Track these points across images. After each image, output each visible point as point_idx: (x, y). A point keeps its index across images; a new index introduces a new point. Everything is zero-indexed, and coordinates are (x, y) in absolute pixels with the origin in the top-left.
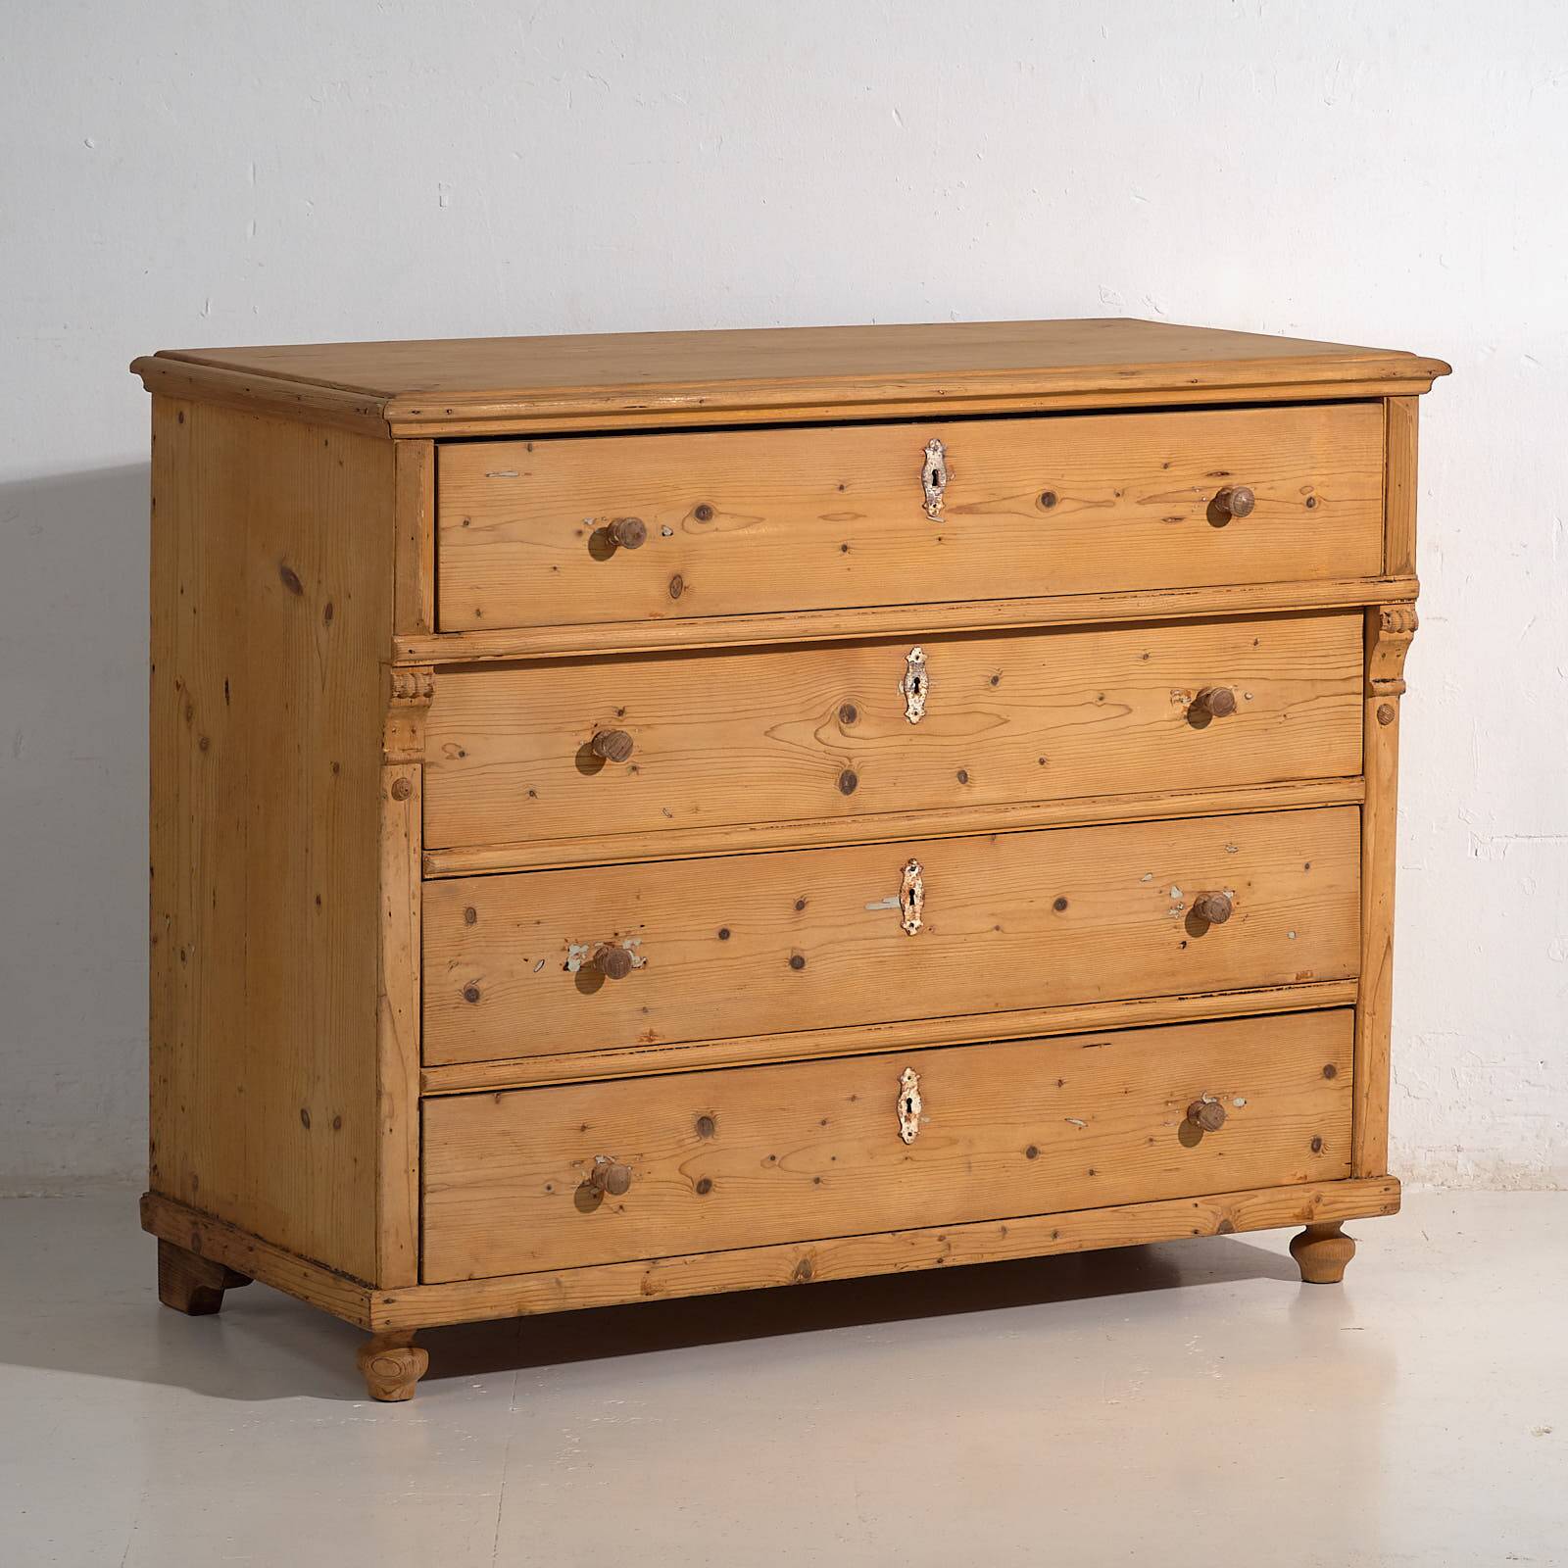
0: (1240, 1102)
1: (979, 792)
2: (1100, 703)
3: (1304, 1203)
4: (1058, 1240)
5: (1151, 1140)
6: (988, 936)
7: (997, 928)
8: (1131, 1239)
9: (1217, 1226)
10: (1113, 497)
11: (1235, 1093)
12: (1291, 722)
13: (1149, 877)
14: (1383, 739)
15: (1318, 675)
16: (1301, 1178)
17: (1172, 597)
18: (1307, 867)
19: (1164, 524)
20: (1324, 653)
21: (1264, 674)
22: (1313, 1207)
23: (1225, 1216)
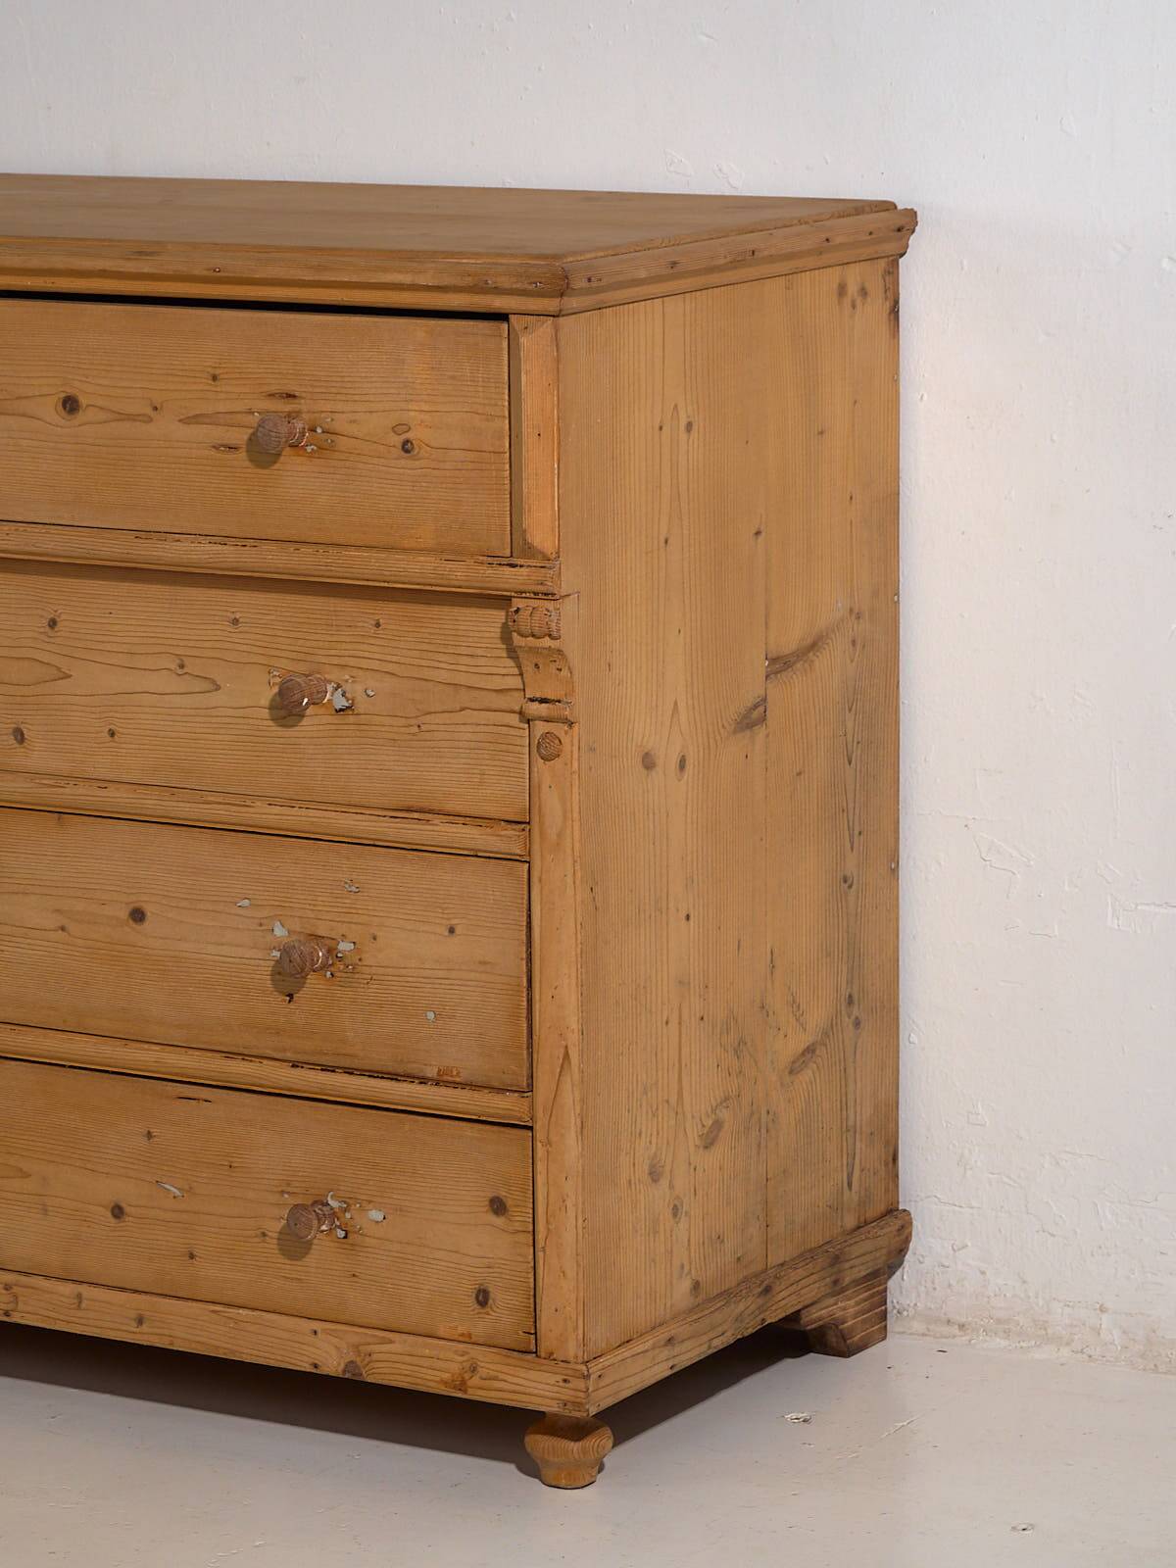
0: (376, 1215)
1: (37, 756)
2: (180, 672)
3: (455, 1368)
4: (145, 1328)
5: (264, 1235)
6: (53, 935)
7: (63, 929)
8: (233, 1352)
9: (342, 1366)
10: (149, 411)
11: (370, 1202)
12: (428, 736)
13: (246, 902)
14: (547, 781)
15: (462, 679)
16: (462, 1335)
17: (220, 547)
18: (452, 931)
19: (213, 452)
20: (469, 651)
21: (390, 668)
22: (466, 1376)
23: (351, 1357)
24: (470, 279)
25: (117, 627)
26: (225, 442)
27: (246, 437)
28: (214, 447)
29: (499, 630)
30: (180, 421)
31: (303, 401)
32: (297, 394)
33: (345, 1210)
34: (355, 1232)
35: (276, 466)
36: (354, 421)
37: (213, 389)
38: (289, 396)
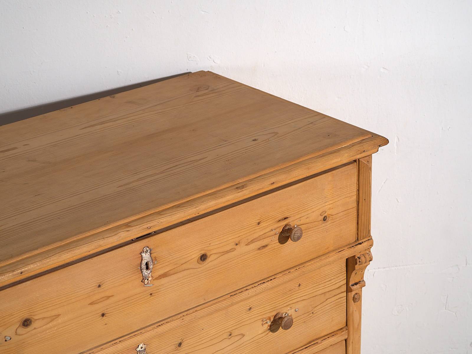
2: (230, 337)
10: (235, 246)
12: (315, 315)
14: (354, 309)
15: (326, 290)
19: (259, 251)
20: (329, 279)
21: (303, 298)
24: (359, 152)
26: (261, 246)
28: (259, 249)
30: (246, 245)
31: (290, 218)
32: (288, 216)
36: (307, 218)
37: (258, 228)
38: (285, 219)
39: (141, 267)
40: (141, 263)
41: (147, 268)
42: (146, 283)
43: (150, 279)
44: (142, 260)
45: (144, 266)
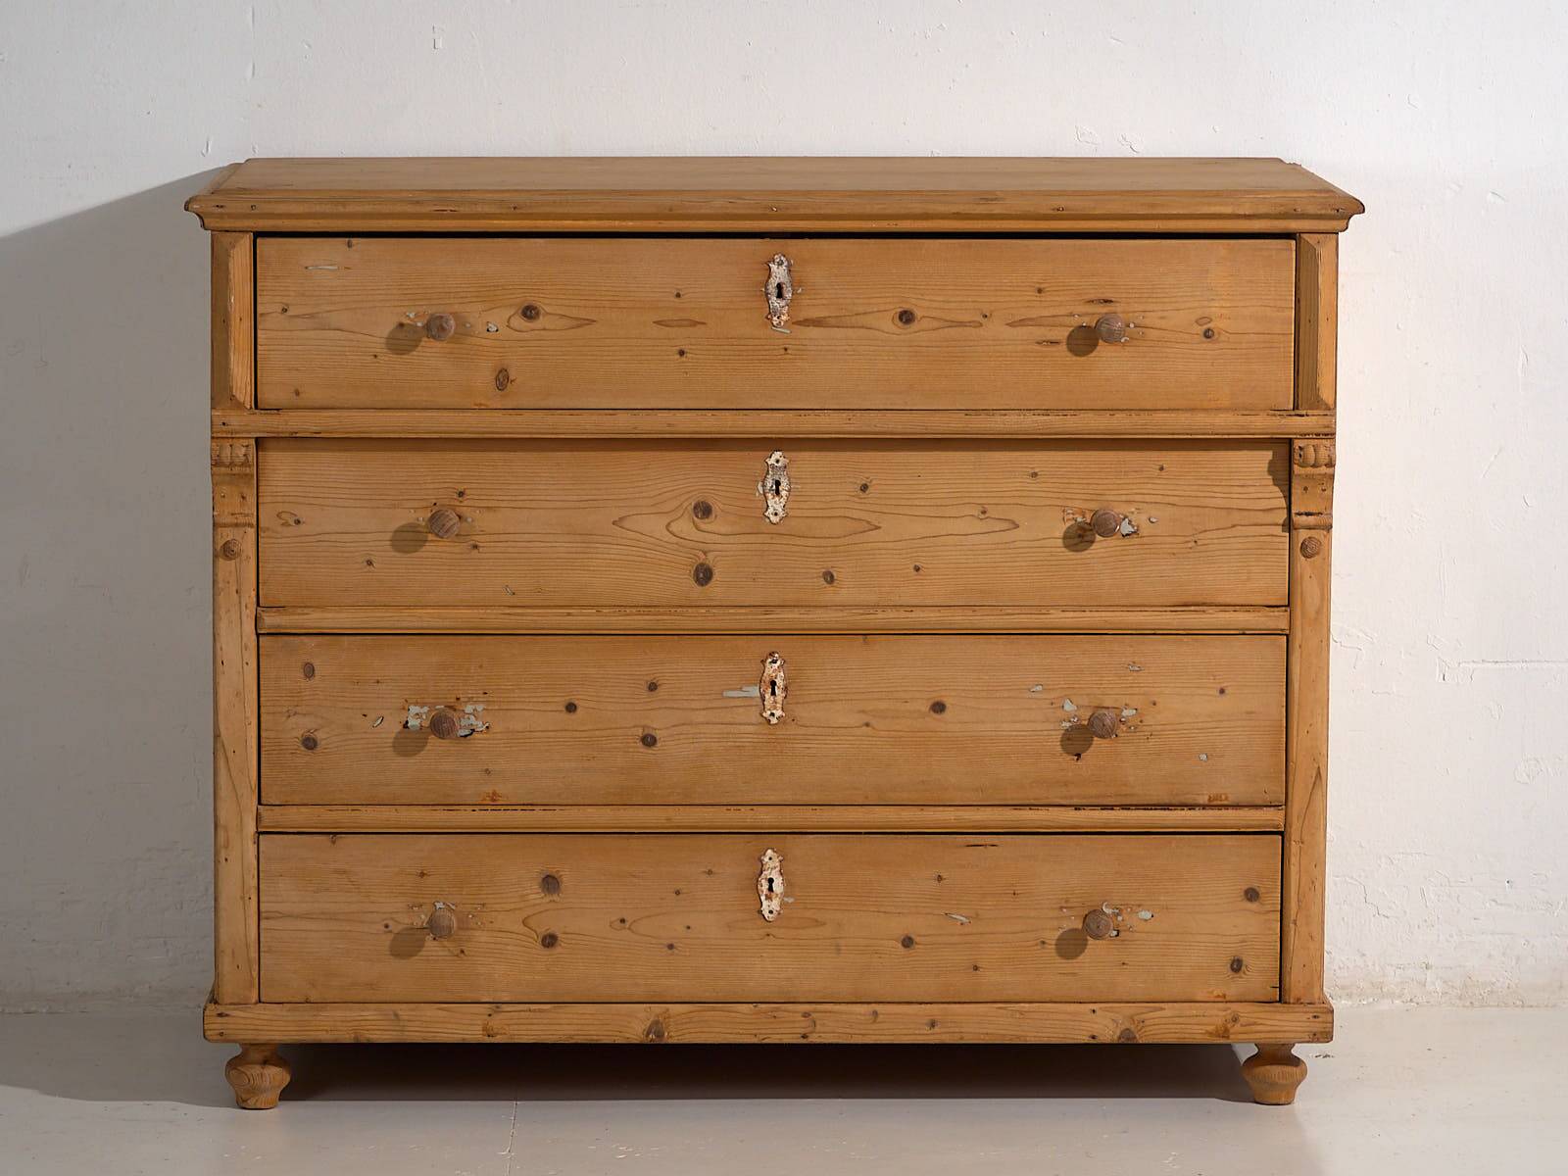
0: (1146, 915)
1: (844, 593)
2: (982, 516)
3: (1219, 1021)
4: (937, 1029)
5: (1043, 943)
6: (858, 732)
7: (867, 725)
8: (1018, 1037)
9: (1118, 1033)
10: (980, 319)
11: (1139, 906)
12: (1203, 548)
13: (1039, 688)
14: (1308, 571)
15: (1234, 504)
16: (1218, 996)
17: (1046, 418)
18: (1222, 691)
19: (1038, 347)
20: (1242, 483)
21: (1171, 500)
22: (1229, 1026)
23: (1127, 1025)
24: (1282, 208)
25: (924, 487)
26: (1044, 339)
27: (1066, 334)
28: (1038, 343)
29: (1267, 465)
30: (1007, 324)
31: (1118, 304)
32: (1113, 299)
33: (1118, 914)
34: (1125, 931)
35: (1092, 355)
36: (1164, 317)
37: (1038, 299)
38: (1106, 301)
39: (766, 289)
40: (767, 281)
41: (780, 295)
42: (775, 323)
43: (784, 318)
44: (769, 276)
45: (772, 289)
